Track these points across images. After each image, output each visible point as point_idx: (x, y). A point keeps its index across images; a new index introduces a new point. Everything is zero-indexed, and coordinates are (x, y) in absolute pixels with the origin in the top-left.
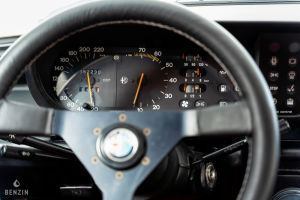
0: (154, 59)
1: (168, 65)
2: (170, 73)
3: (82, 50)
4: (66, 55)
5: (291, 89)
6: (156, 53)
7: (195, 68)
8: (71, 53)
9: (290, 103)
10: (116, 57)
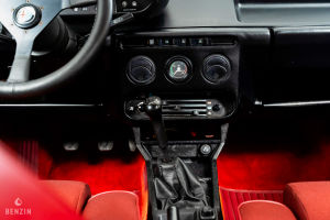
9: (134, 4)
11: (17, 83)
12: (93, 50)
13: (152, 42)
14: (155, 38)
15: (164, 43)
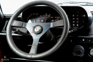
0: (49, 16)
1: (52, 17)
2: (52, 19)
3: (33, 14)
4: (30, 15)
5: (78, 22)
6: (49, 15)
7: (58, 18)
8: (31, 15)
9: (78, 25)
10: (41, 16)
11: (33, 54)
12: (61, 44)
13: (84, 40)
14: (85, 39)
15: (88, 40)
